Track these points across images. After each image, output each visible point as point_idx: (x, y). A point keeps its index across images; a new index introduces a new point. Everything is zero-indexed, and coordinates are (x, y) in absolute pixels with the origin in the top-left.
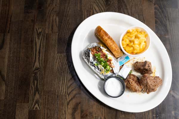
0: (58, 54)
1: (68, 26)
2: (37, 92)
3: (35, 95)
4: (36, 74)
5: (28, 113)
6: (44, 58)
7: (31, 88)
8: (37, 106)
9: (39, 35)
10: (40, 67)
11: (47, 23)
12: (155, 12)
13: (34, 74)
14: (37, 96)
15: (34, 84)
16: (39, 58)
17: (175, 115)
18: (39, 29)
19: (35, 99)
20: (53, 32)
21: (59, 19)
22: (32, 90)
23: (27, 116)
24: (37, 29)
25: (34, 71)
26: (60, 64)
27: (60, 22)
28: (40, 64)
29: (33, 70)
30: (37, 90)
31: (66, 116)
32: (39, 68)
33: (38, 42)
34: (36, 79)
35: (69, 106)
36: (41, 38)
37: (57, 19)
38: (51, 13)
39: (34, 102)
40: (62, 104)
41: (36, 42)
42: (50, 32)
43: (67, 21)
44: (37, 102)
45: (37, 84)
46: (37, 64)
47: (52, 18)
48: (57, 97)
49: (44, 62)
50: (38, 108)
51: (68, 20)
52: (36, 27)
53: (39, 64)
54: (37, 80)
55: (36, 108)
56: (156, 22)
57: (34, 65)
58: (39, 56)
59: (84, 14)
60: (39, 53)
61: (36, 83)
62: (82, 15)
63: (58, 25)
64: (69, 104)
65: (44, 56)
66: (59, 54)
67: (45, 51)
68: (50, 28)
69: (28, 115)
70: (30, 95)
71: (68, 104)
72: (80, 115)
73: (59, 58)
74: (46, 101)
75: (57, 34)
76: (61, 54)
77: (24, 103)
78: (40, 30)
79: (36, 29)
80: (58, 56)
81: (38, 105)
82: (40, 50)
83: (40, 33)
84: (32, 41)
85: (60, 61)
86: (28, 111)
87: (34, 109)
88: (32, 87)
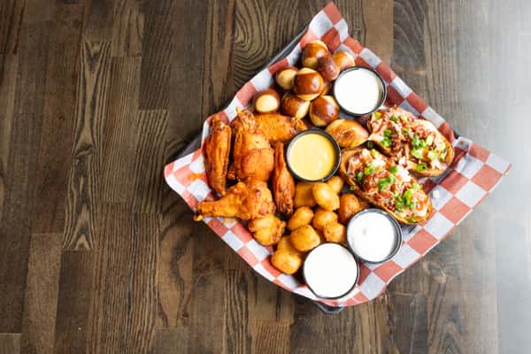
0: (140, 112)
1: (168, 39)
2: (85, 207)
3: (79, 212)
4: (82, 159)
5: (59, 258)
6: (106, 121)
7: (69, 195)
8: (83, 240)
9: (93, 59)
10: (94, 142)
11: (115, 31)
12: (395, 9)
13: (78, 161)
14: (85, 216)
15: (77, 186)
16: (92, 120)
17: (429, 273)
18: (93, 46)
19: (80, 221)
20: (130, 54)
21: (145, 19)
22: (73, 201)
23: (57, 264)
24: (90, 44)
25: (79, 151)
26: (144, 138)
27: (149, 27)
28: (95, 136)
29: (77, 149)
30: (84, 200)
31: (155, 266)
32: (90, 146)
33: (91, 78)
34: (82, 172)
35: (165, 243)
36: (97, 68)
37: (142, 21)
38: (125, 5)
39: (77, 230)
40: (148, 239)
41: (84, 79)
42: (123, 54)
43: (166, 27)
44: (84, 231)
45: (85, 185)
46: (86, 136)
47: (127, 18)
48: (136, 219)
49: (104, 131)
50: (87, 246)
51: (170, 24)
52: (87, 39)
53: (92, 135)
54: (86, 177)
55: (82, 245)
56: (396, 35)
57: (79, 137)
58: (93, 114)
59: (210, 8)
60: (93, 106)
61: (82, 183)
62: (207, 11)
63: (142, 36)
64: (166, 237)
65: (106, 115)
66: (144, 112)
67: (108, 103)
68: (123, 43)
69: (59, 262)
70: (66, 212)
71: (162, 238)
72: (191, 263)
73: (144, 122)
74: (108, 227)
75: (141, 58)
76: (149, 111)
77: (51, 232)
78: (97, 48)
79: (86, 44)
80: (140, 117)
81: (87, 239)
82: (94, 98)
83: (96, 55)
84: (75, 77)
85: (146, 130)
86: (60, 253)
87: (77, 248)
88: (71, 192)
